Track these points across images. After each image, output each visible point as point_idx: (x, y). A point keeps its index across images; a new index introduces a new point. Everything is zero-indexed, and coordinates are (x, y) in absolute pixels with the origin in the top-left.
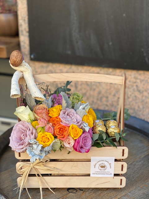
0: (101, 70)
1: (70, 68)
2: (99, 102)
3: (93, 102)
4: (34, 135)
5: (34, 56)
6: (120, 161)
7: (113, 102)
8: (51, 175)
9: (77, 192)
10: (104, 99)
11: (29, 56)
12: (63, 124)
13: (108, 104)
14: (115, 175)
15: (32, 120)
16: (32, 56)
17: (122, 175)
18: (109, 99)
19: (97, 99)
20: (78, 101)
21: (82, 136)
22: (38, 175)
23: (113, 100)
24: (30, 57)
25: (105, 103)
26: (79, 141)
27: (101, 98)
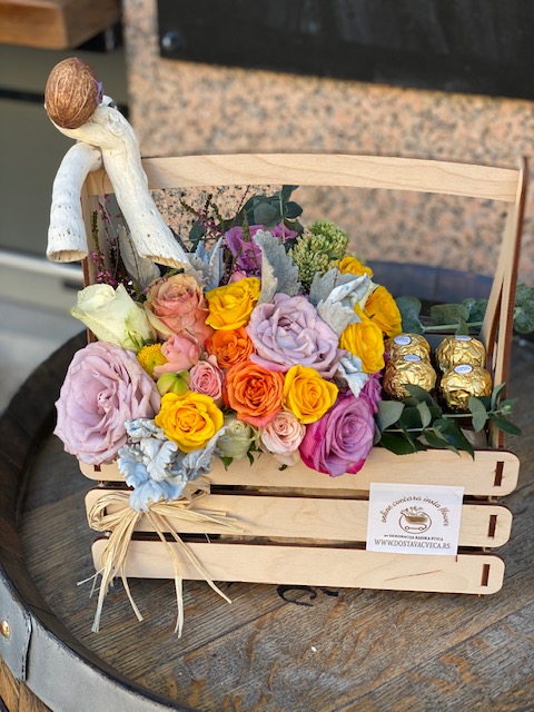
0: (438, 103)
1: (317, 92)
2: (424, 228)
3: (401, 226)
4: (145, 400)
5: (173, 40)
6: (482, 500)
7: (478, 229)
8: (215, 538)
9: (315, 602)
10: (448, 217)
11: (154, 39)
12: (262, 364)
13: (461, 237)
14: (463, 550)
15: (139, 340)
16: (167, 42)
17: (490, 552)
18: (467, 217)
19: (420, 218)
20: (329, 261)
21: (334, 412)
22: (169, 537)
23: (481, 221)
24: (160, 43)
25: (450, 232)
26: (321, 432)
27: (435, 213)
